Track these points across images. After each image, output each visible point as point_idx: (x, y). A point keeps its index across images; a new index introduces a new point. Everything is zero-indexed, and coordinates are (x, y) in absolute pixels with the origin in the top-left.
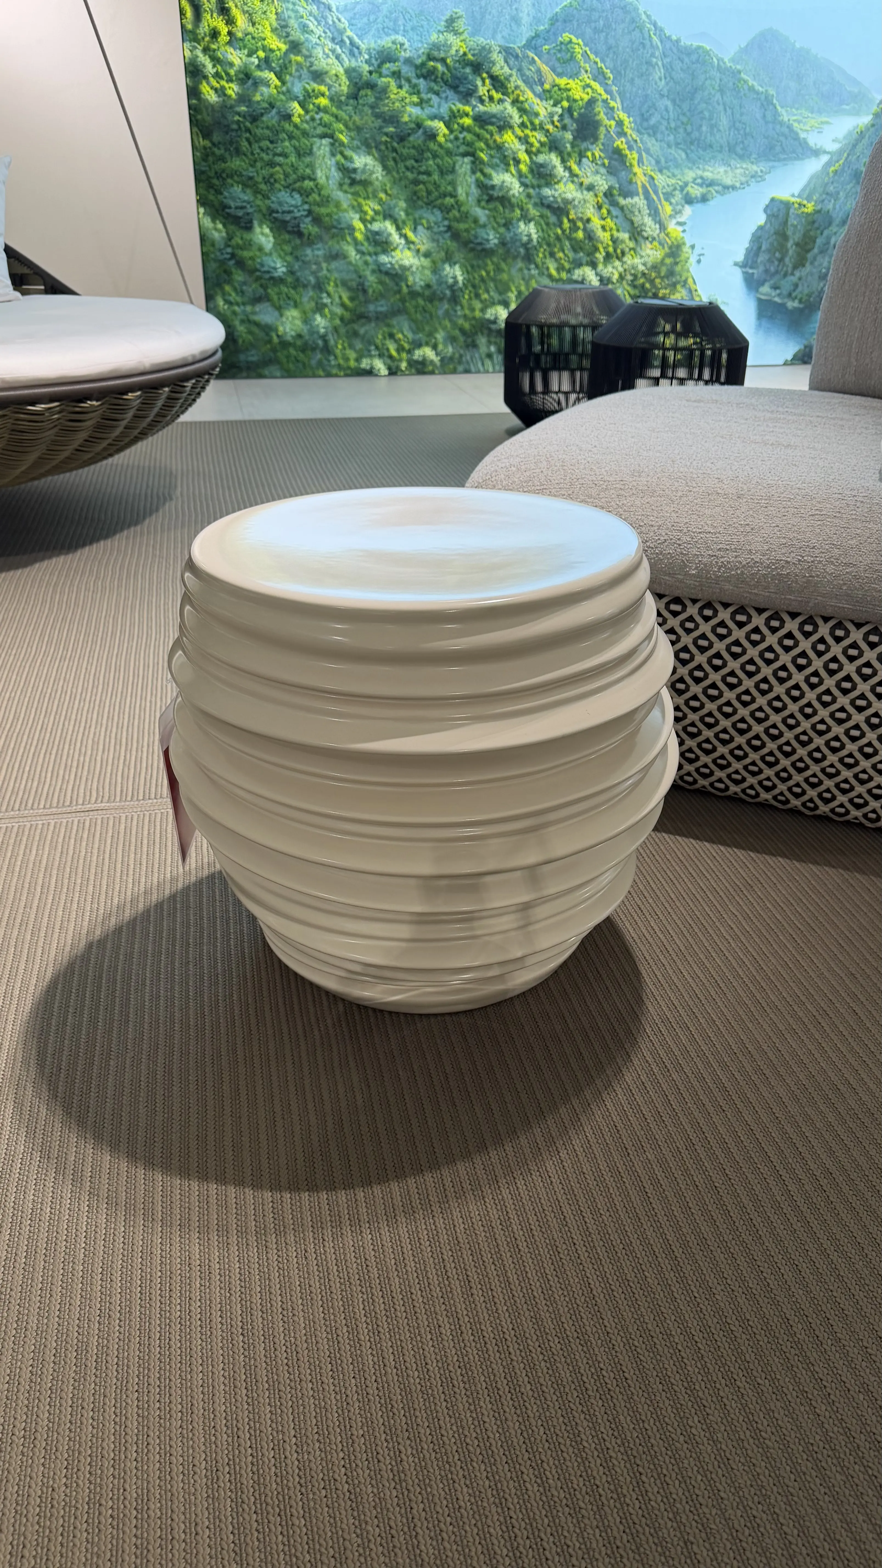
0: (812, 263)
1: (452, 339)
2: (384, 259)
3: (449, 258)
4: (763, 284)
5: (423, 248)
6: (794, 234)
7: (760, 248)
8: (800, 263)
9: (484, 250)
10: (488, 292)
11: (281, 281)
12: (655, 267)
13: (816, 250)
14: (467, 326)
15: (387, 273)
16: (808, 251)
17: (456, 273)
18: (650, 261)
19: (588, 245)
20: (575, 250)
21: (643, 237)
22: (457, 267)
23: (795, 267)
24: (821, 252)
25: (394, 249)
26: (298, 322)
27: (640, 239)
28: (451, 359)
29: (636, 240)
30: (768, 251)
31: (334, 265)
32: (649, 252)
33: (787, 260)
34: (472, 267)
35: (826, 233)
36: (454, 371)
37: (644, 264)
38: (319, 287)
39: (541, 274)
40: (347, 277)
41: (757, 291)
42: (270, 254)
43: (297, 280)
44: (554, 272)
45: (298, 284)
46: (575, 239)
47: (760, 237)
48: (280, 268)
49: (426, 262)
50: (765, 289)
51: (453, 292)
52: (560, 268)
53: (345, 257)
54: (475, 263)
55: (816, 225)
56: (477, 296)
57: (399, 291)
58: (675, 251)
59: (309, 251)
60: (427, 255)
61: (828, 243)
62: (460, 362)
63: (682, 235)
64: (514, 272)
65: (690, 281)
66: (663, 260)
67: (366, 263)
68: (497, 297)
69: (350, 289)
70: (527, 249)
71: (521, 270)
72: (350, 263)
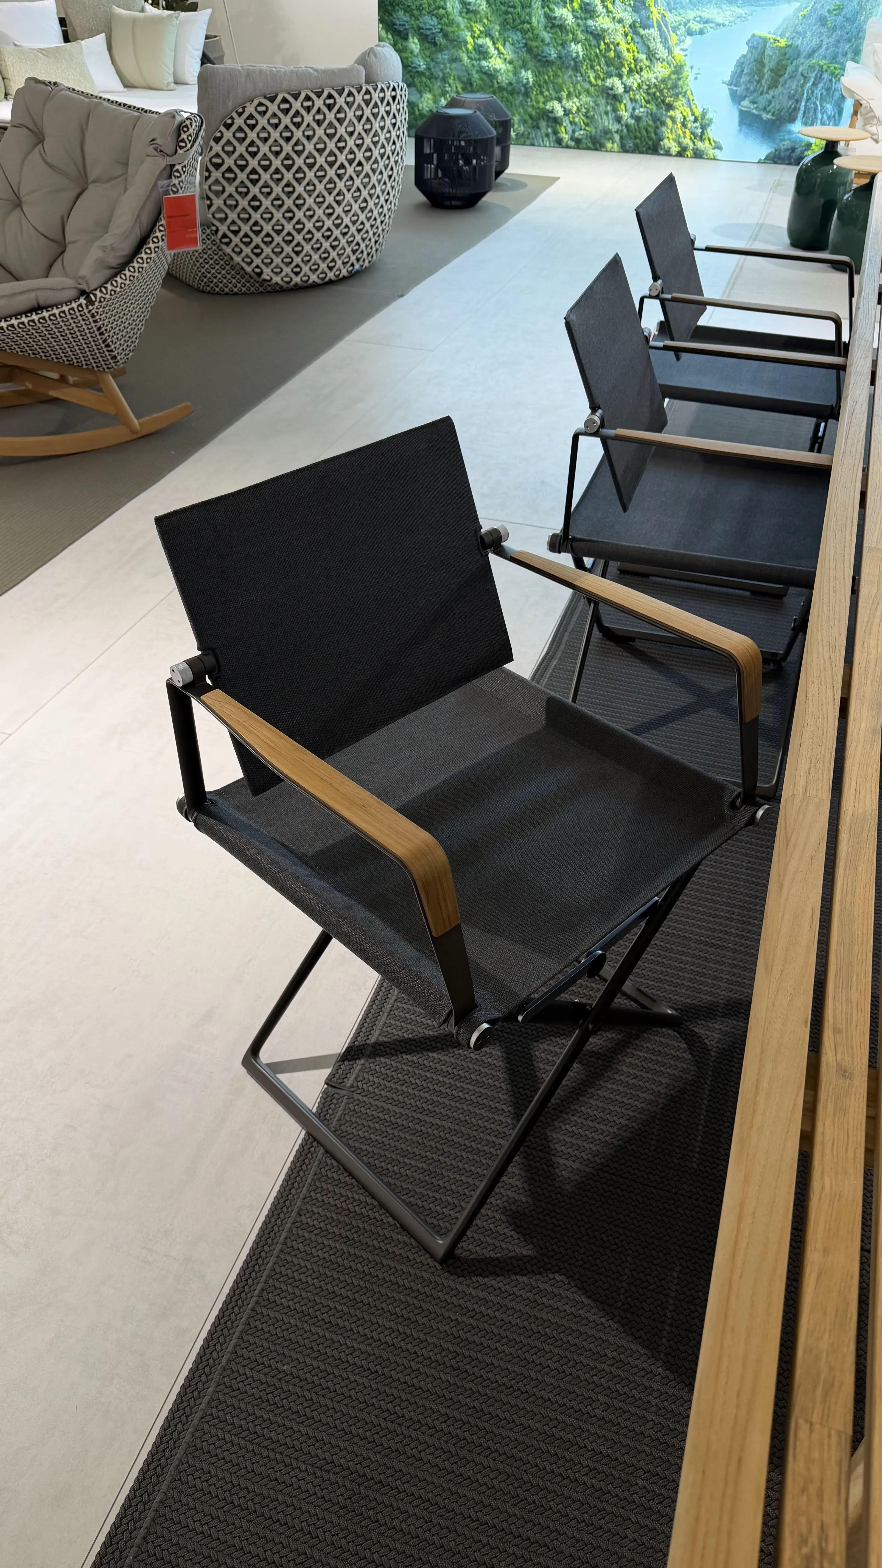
0: (782, 85)
1: (525, 122)
2: (484, 63)
3: (524, 66)
4: (744, 99)
5: (508, 58)
6: (770, 62)
7: (743, 71)
8: (774, 85)
9: (547, 61)
10: (548, 91)
11: (421, 74)
12: (663, 81)
13: (786, 76)
14: (534, 113)
15: (485, 73)
16: (781, 76)
17: (528, 76)
18: (660, 76)
19: (617, 62)
20: (608, 66)
21: (656, 58)
22: (529, 72)
23: (769, 88)
24: (790, 78)
25: (490, 58)
26: (431, 102)
27: (653, 59)
28: (523, 135)
29: (651, 60)
30: (749, 74)
31: (454, 65)
32: (659, 69)
33: (763, 82)
34: (539, 72)
35: (794, 63)
36: (524, 144)
37: (656, 78)
38: (444, 80)
39: (584, 80)
40: (461, 74)
41: (739, 104)
42: (417, 56)
43: (432, 74)
44: (593, 80)
45: (432, 77)
46: (608, 57)
47: (743, 63)
48: (423, 67)
49: (510, 67)
50: (746, 102)
51: (526, 89)
52: (597, 77)
53: (461, 61)
54: (541, 69)
55: (787, 56)
56: (542, 93)
57: (492, 86)
58: (678, 70)
59: (439, 56)
60: (511, 62)
61: (796, 70)
62: (528, 138)
63: (684, 58)
64: (566, 77)
65: (689, 93)
66: (670, 76)
67: (473, 65)
68: (554, 94)
69: (462, 82)
70: (576, 62)
71: (571, 76)
72: (463, 65)
